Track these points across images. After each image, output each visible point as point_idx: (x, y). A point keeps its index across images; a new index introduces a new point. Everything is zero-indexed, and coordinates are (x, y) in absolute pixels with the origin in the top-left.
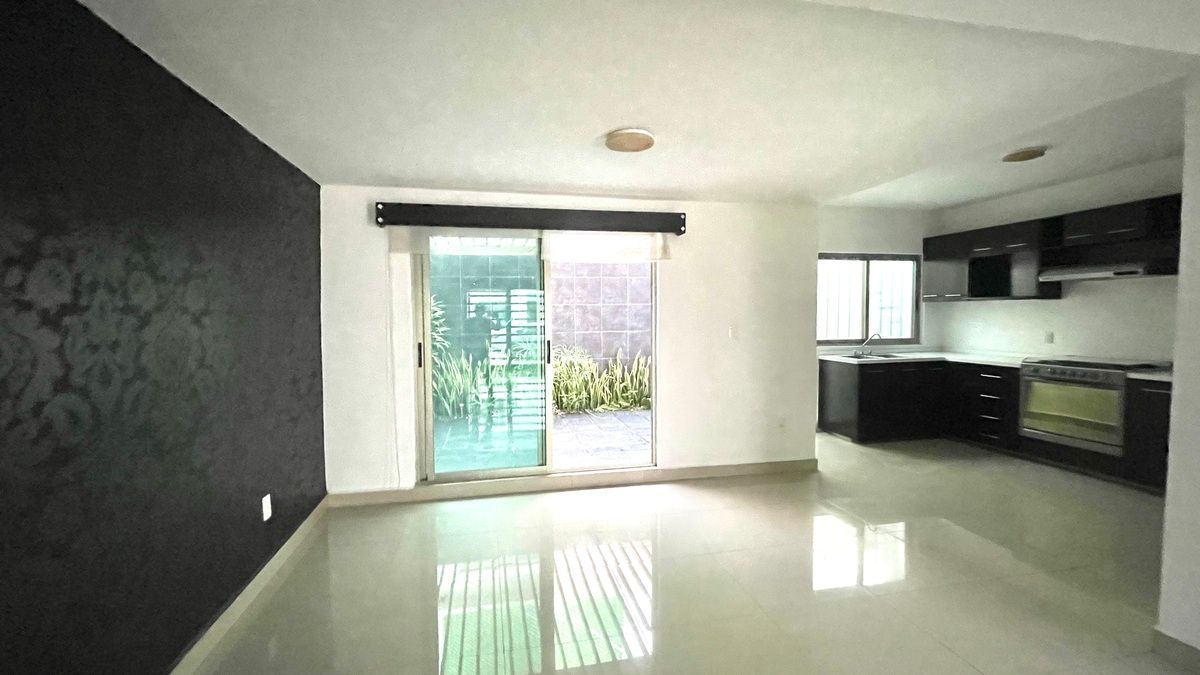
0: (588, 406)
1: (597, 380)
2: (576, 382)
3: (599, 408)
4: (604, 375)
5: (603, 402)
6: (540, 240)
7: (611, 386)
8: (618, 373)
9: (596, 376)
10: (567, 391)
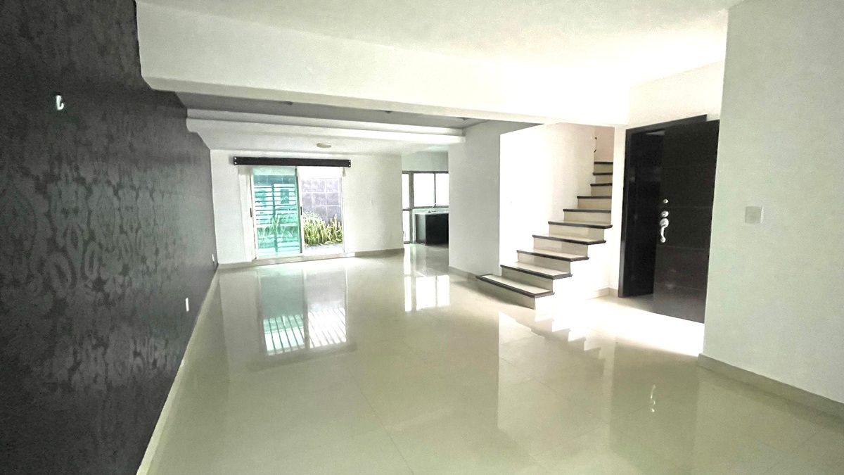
0: (321, 242)
1: (325, 229)
2: (314, 230)
3: (326, 243)
4: (328, 226)
5: (328, 240)
6: (296, 169)
7: (332, 232)
8: (335, 225)
9: (324, 227)
10: (310, 235)
